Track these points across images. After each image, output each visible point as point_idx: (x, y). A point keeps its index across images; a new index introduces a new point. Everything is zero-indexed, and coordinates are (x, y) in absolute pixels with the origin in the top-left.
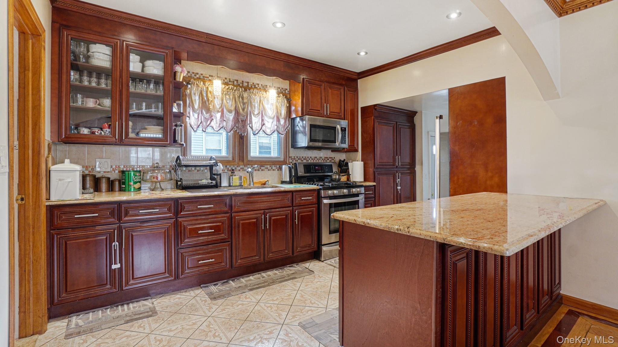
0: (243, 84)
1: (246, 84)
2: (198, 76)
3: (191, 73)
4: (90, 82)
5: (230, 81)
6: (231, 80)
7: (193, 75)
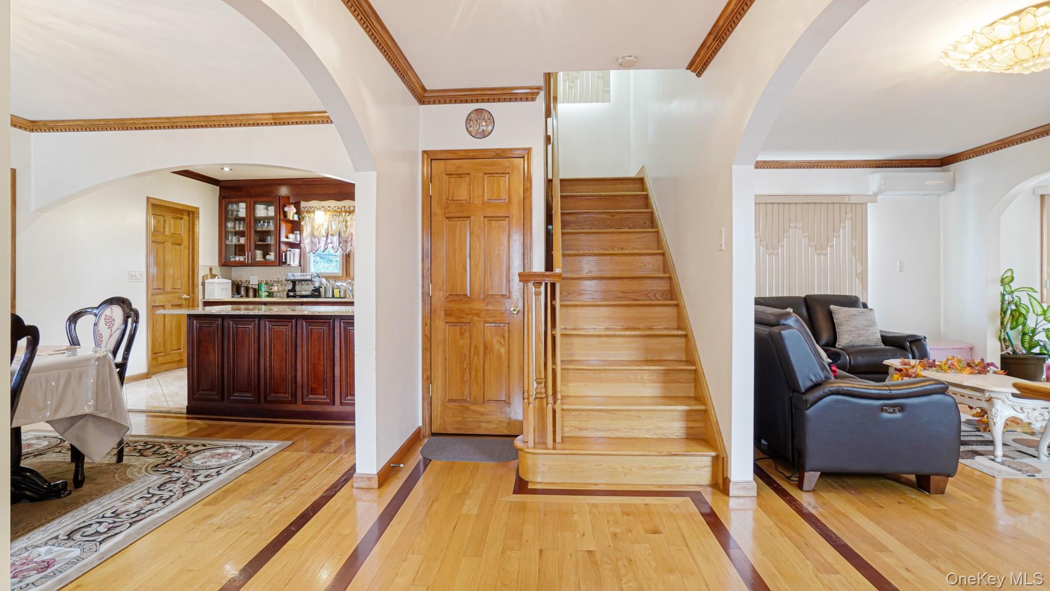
0: (349, 208)
1: (353, 208)
2: (306, 209)
3: (308, 207)
4: (239, 227)
5: (338, 208)
6: (340, 207)
7: (309, 209)
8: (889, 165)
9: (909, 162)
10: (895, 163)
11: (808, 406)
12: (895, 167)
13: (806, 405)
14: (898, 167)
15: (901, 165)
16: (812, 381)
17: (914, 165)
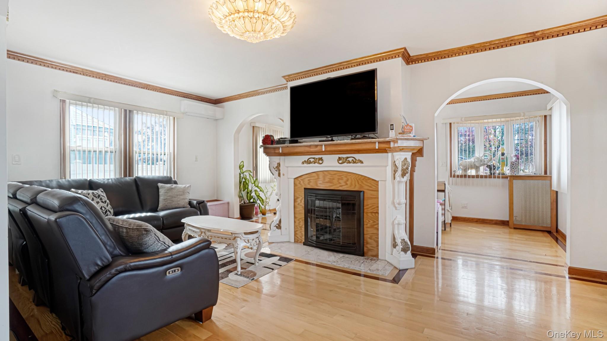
8: (190, 97)
9: (201, 98)
10: (193, 97)
11: (94, 291)
12: (193, 99)
13: (92, 291)
14: (195, 99)
15: (196, 99)
16: (98, 265)
17: (203, 100)
